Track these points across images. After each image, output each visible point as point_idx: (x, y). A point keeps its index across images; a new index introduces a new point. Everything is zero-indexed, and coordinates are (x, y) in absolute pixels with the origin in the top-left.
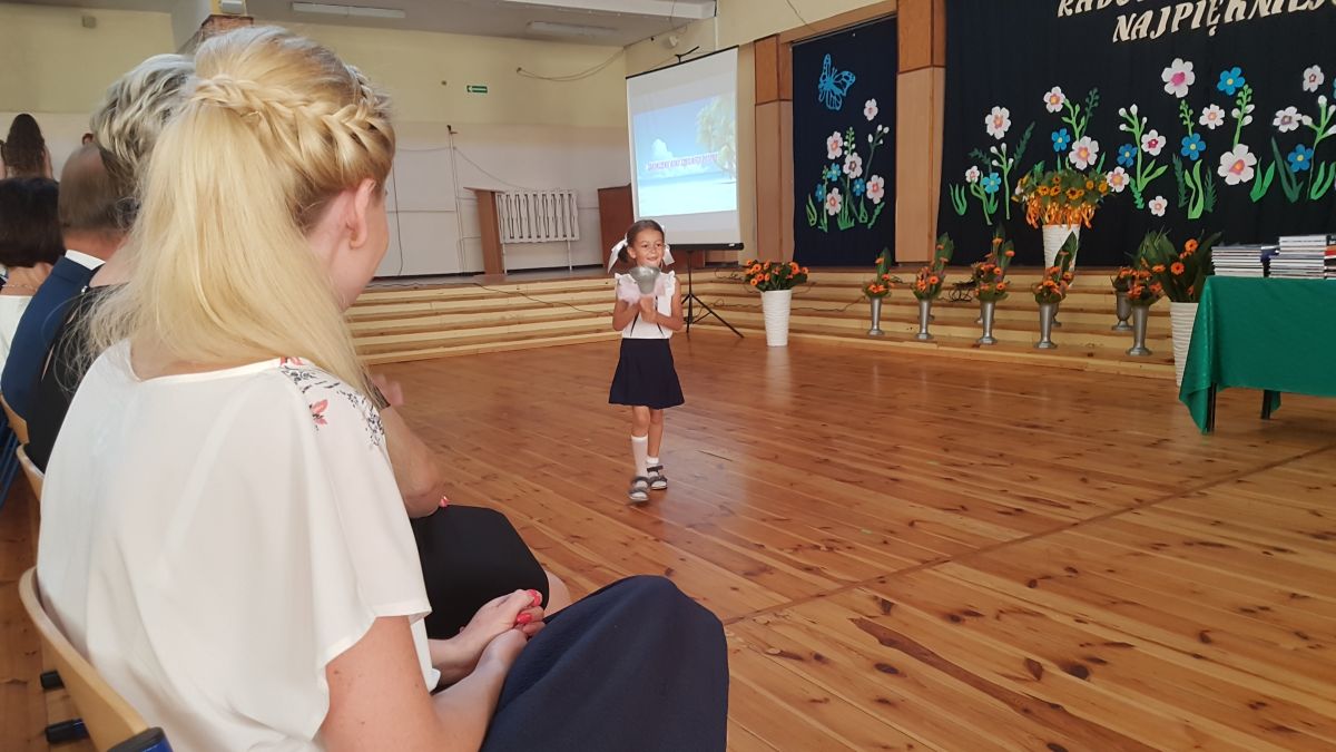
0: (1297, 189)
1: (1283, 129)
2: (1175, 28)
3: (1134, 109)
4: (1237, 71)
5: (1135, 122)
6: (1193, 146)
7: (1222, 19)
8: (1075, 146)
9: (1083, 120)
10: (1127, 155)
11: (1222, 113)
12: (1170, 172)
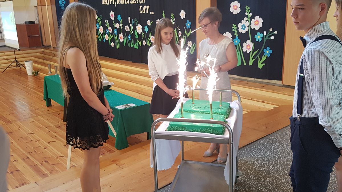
0: (130, 44)
1: (126, 30)
2: (111, 4)
3: (107, 21)
4: (120, 15)
5: (108, 24)
6: (116, 32)
7: (116, 3)
8: (100, 28)
9: (100, 22)
10: (107, 32)
11: (119, 25)
12: (113, 37)
